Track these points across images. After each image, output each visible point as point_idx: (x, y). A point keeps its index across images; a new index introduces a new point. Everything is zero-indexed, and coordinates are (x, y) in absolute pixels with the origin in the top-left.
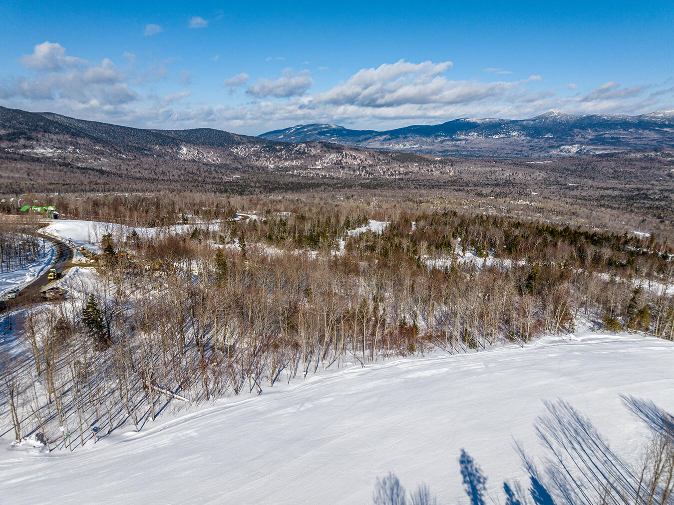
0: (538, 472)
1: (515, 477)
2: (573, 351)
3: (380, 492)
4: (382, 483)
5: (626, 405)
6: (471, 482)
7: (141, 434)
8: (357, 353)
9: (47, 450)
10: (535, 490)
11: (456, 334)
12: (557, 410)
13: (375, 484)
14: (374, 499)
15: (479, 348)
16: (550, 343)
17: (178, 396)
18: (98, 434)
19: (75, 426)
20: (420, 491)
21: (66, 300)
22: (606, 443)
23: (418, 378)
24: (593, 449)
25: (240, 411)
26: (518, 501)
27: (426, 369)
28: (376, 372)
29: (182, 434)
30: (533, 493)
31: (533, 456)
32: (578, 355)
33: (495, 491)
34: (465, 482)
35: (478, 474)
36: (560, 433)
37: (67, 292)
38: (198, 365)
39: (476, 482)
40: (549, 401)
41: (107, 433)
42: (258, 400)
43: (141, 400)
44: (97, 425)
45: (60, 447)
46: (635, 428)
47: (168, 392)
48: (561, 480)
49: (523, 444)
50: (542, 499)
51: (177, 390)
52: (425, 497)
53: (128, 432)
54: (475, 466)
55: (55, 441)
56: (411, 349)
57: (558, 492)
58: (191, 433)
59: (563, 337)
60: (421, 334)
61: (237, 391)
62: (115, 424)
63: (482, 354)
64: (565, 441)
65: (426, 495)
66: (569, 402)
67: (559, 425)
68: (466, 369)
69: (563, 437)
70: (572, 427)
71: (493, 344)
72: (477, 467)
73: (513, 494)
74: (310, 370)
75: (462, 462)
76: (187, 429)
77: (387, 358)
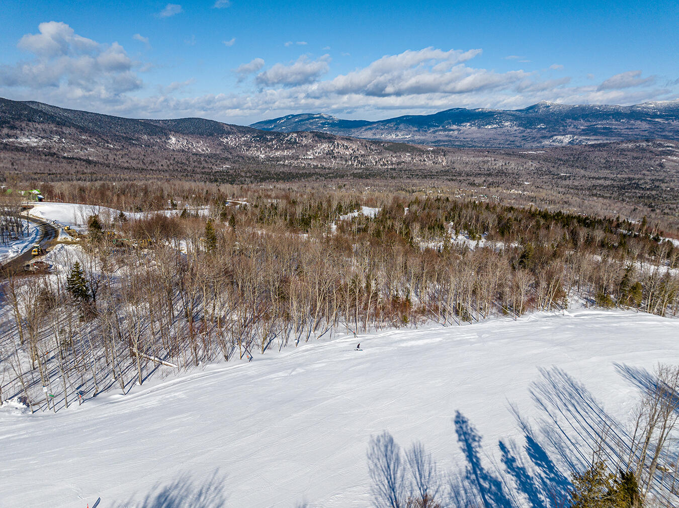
0: (533, 432)
1: (510, 436)
2: (567, 324)
3: (373, 448)
4: (375, 441)
5: (619, 372)
6: (466, 441)
7: (128, 396)
8: (350, 324)
9: (30, 411)
10: (530, 448)
11: (450, 309)
12: (551, 376)
13: (368, 441)
14: (368, 454)
15: (473, 321)
16: (543, 318)
17: (166, 363)
18: (84, 397)
19: (60, 389)
20: (414, 447)
21: (50, 273)
22: (600, 406)
23: (412, 347)
24: (587, 411)
25: (230, 375)
26: (513, 457)
27: (419, 339)
28: (368, 341)
29: (171, 396)
30: (528, 450)
31: (527, 417)
32: (571, 328)
33: (490, 447)
34: (460, 440)
35: (473, 434)
36: (554, 396)
37: (51, 266)
38: (187, 334)
39: (471, 440)
40: (544, 368)
41: (92, 396)
42: (249, 365)
43: (129, 366)
44: (82, 389)
45: (43, 409)
46: (629, 392)
47: (156, 359)
48: (556, 438)
49: (518, 406)
50: (537, 456)
51: (166, 356)
52: (419, 454)
53: (115, 395)
54: (470, 425)
55: (38, 403)
56: (404, 321)
57: (553, 449)
58: (179, 395)
59: (556, 313)
60: (414, 308)
61: (227, 358)
62: (101, 388)
63: (474, 326)
64: (559, 403)
65: (420, 451)
66: (563, 369)
67: (554, 389)
68: (459, 339)
69: (558, 400)
70: (567, 391)
71: (486, 318)
72: (473, 426)
73: (509, 451)
74: (301, 340)
75: (457, 422)
76: (175, 391)
77: (380, 329)
